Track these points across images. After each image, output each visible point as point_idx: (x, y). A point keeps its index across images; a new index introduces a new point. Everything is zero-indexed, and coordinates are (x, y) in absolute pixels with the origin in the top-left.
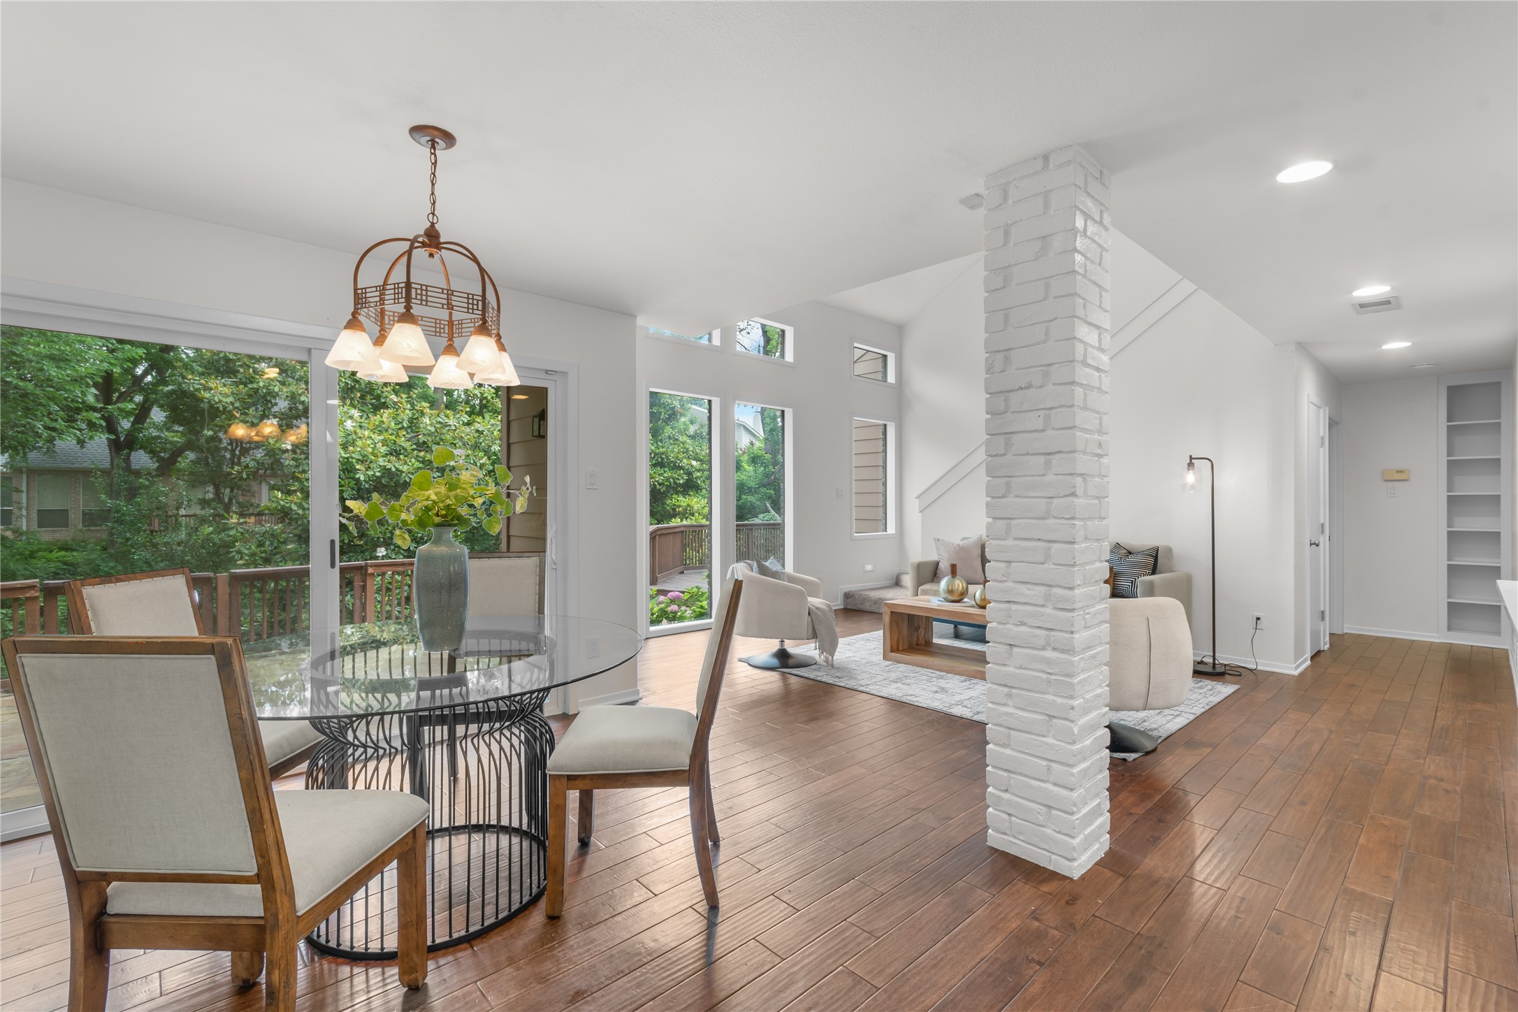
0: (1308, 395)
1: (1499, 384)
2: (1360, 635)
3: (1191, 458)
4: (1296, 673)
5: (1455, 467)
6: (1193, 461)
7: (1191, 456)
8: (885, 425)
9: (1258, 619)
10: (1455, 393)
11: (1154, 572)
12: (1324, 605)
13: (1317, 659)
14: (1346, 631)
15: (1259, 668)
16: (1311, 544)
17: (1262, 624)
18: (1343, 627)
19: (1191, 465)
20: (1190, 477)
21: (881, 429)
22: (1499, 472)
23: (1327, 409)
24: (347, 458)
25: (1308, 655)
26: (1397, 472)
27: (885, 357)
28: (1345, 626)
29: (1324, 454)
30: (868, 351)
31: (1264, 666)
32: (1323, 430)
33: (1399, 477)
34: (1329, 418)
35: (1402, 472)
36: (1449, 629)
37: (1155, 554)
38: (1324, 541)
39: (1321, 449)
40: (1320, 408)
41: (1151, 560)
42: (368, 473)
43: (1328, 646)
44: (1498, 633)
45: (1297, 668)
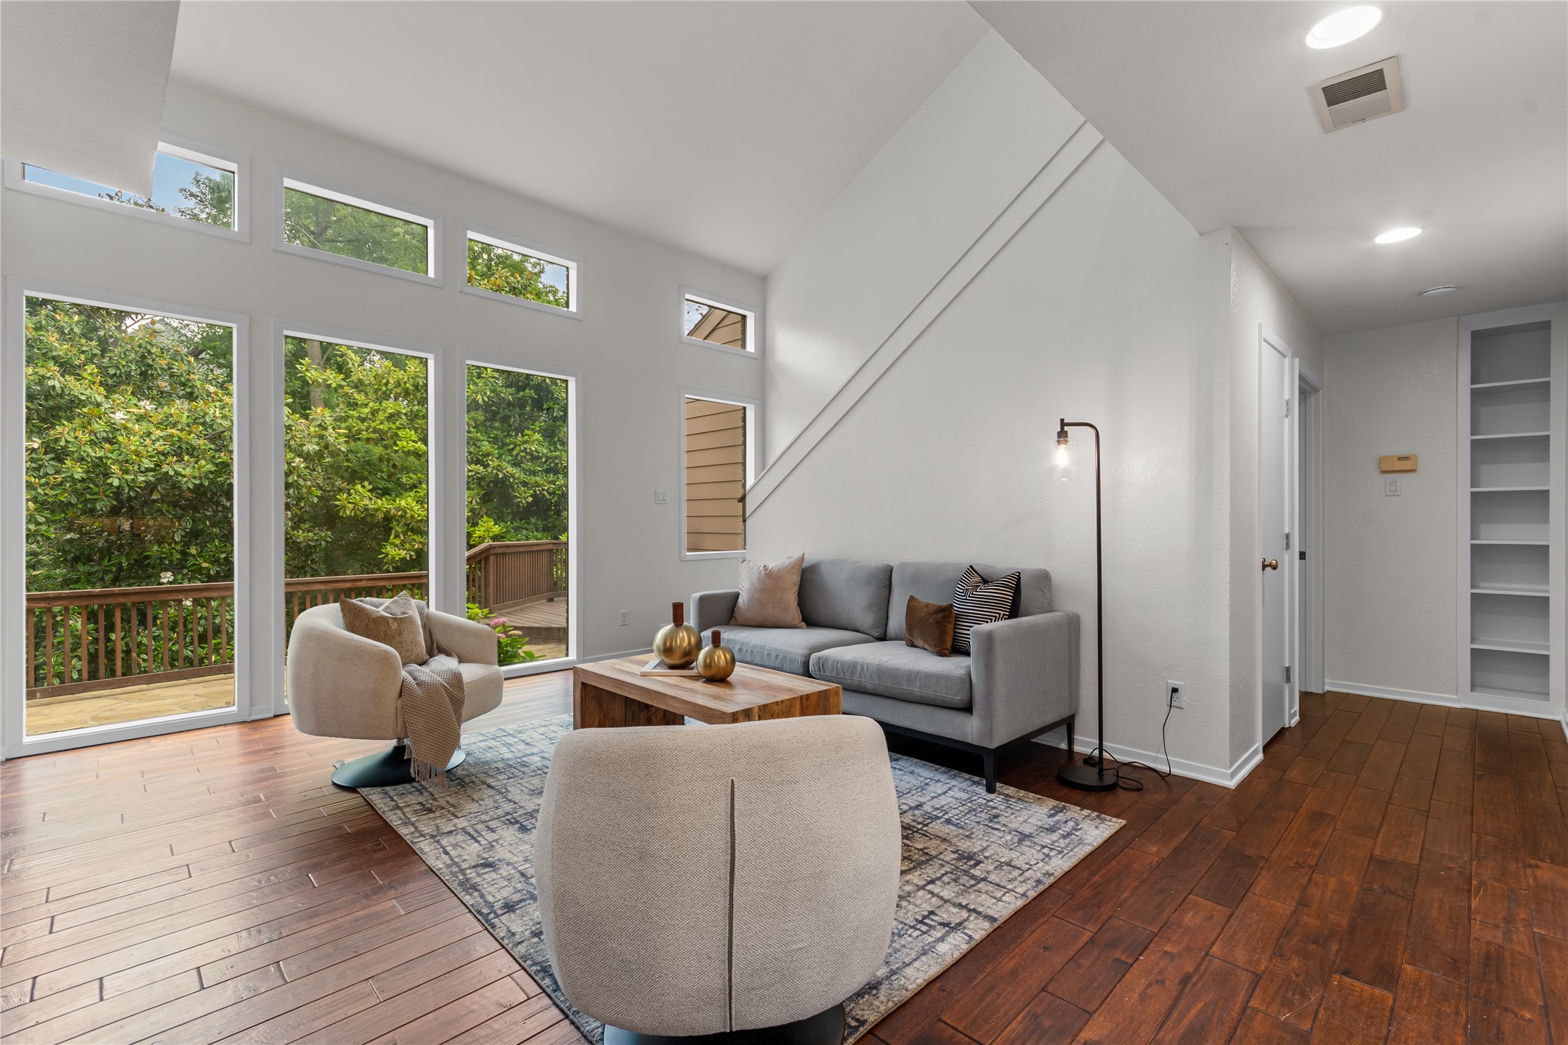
0: (1260, 325)
1: (1546, 326)
2: (1348, 694)
3: (1063, 423)
4: (1232, 784)
5: (1482, 451)
6: (1066, 428)
7: (1062, 420)
8: (745, 408)
9: (1175, 690)
10: (1483, 342)
11: (1014, 612)
12: (1291, 657)
13: (1275, 748)
14: (1328, 688)
15: (1175, 771)
16: (1264, 567)
17: (1183, 698)
18: (1323, 683)
19: (1062, 435)
20: (1062, 456)
21: (740, 414)
22: (1546, 458)
23: (1297, 361)
24: (100, 458)
25: (1259, 744)
26: (1399, 459)
27: (744, 317)
28: (1326, 680)
29: (1290, 429)
30: (730, 312)
31: (1182, 768)
32: (1290, 391)
33: (1402, 465)
34: (1301, 377)
35: (1407, 458)
36: (1473, 687)
37: (1015, 584)
38: (1290, 562)
39: (1286, 420)
40: (1284, 356)
41: (1009, 595)
42: (126, 477)
43: (1297, 718)
44: (1545, 694)
45: (1233, 775)
